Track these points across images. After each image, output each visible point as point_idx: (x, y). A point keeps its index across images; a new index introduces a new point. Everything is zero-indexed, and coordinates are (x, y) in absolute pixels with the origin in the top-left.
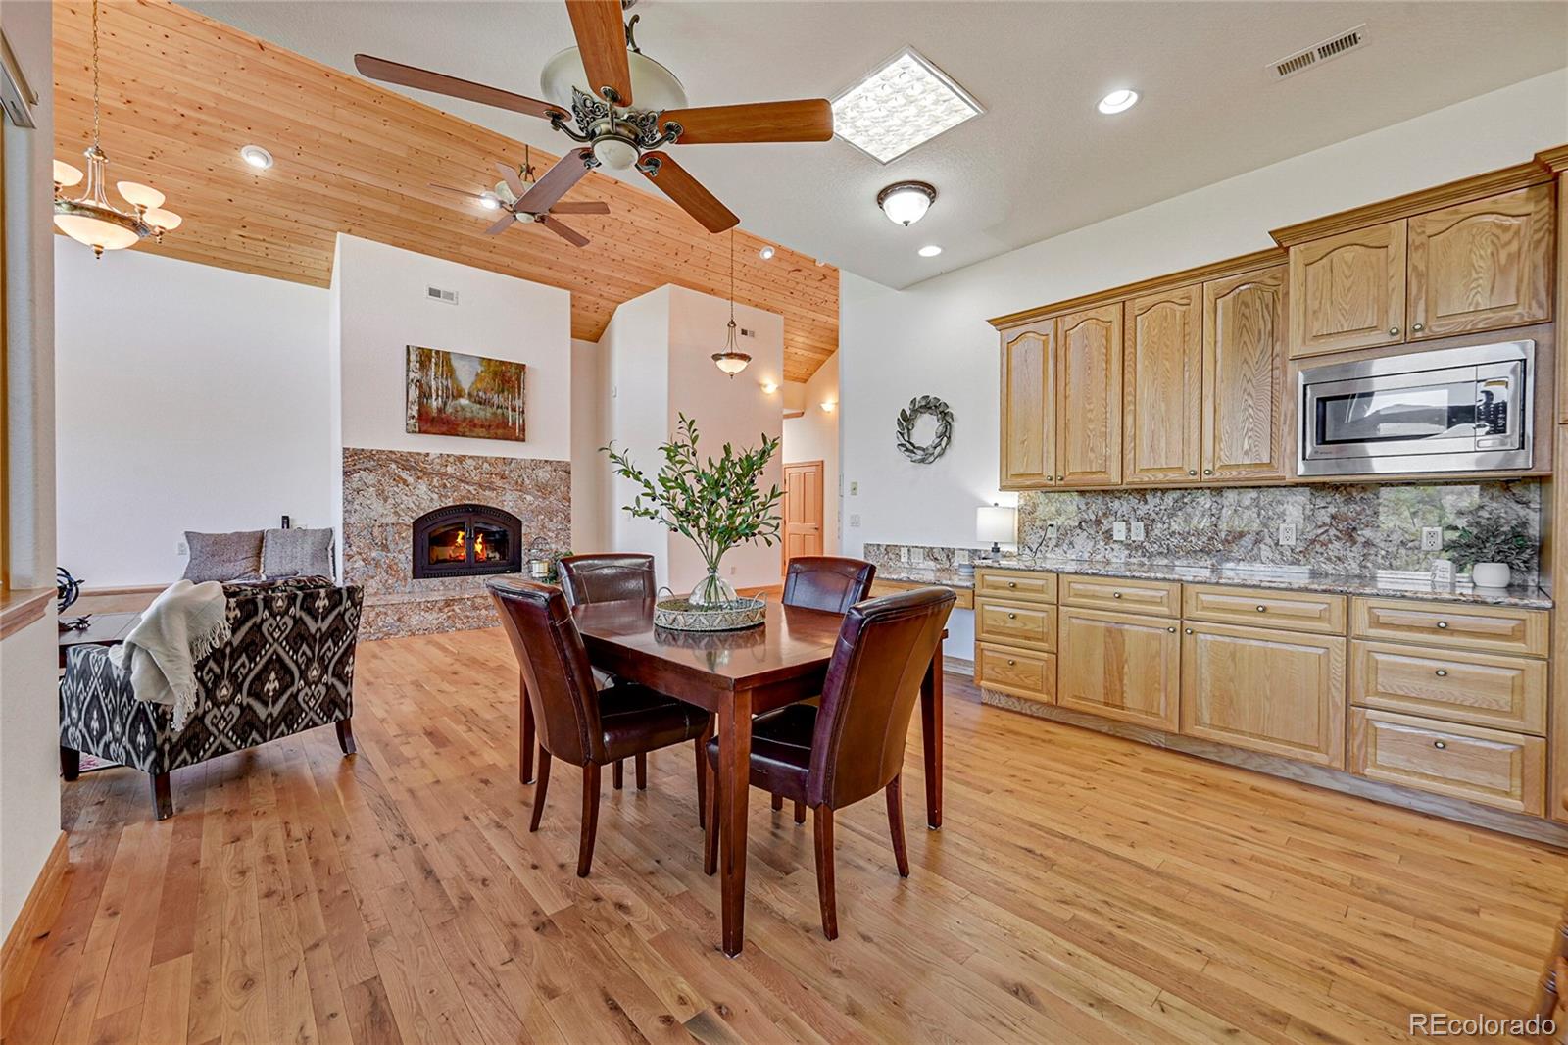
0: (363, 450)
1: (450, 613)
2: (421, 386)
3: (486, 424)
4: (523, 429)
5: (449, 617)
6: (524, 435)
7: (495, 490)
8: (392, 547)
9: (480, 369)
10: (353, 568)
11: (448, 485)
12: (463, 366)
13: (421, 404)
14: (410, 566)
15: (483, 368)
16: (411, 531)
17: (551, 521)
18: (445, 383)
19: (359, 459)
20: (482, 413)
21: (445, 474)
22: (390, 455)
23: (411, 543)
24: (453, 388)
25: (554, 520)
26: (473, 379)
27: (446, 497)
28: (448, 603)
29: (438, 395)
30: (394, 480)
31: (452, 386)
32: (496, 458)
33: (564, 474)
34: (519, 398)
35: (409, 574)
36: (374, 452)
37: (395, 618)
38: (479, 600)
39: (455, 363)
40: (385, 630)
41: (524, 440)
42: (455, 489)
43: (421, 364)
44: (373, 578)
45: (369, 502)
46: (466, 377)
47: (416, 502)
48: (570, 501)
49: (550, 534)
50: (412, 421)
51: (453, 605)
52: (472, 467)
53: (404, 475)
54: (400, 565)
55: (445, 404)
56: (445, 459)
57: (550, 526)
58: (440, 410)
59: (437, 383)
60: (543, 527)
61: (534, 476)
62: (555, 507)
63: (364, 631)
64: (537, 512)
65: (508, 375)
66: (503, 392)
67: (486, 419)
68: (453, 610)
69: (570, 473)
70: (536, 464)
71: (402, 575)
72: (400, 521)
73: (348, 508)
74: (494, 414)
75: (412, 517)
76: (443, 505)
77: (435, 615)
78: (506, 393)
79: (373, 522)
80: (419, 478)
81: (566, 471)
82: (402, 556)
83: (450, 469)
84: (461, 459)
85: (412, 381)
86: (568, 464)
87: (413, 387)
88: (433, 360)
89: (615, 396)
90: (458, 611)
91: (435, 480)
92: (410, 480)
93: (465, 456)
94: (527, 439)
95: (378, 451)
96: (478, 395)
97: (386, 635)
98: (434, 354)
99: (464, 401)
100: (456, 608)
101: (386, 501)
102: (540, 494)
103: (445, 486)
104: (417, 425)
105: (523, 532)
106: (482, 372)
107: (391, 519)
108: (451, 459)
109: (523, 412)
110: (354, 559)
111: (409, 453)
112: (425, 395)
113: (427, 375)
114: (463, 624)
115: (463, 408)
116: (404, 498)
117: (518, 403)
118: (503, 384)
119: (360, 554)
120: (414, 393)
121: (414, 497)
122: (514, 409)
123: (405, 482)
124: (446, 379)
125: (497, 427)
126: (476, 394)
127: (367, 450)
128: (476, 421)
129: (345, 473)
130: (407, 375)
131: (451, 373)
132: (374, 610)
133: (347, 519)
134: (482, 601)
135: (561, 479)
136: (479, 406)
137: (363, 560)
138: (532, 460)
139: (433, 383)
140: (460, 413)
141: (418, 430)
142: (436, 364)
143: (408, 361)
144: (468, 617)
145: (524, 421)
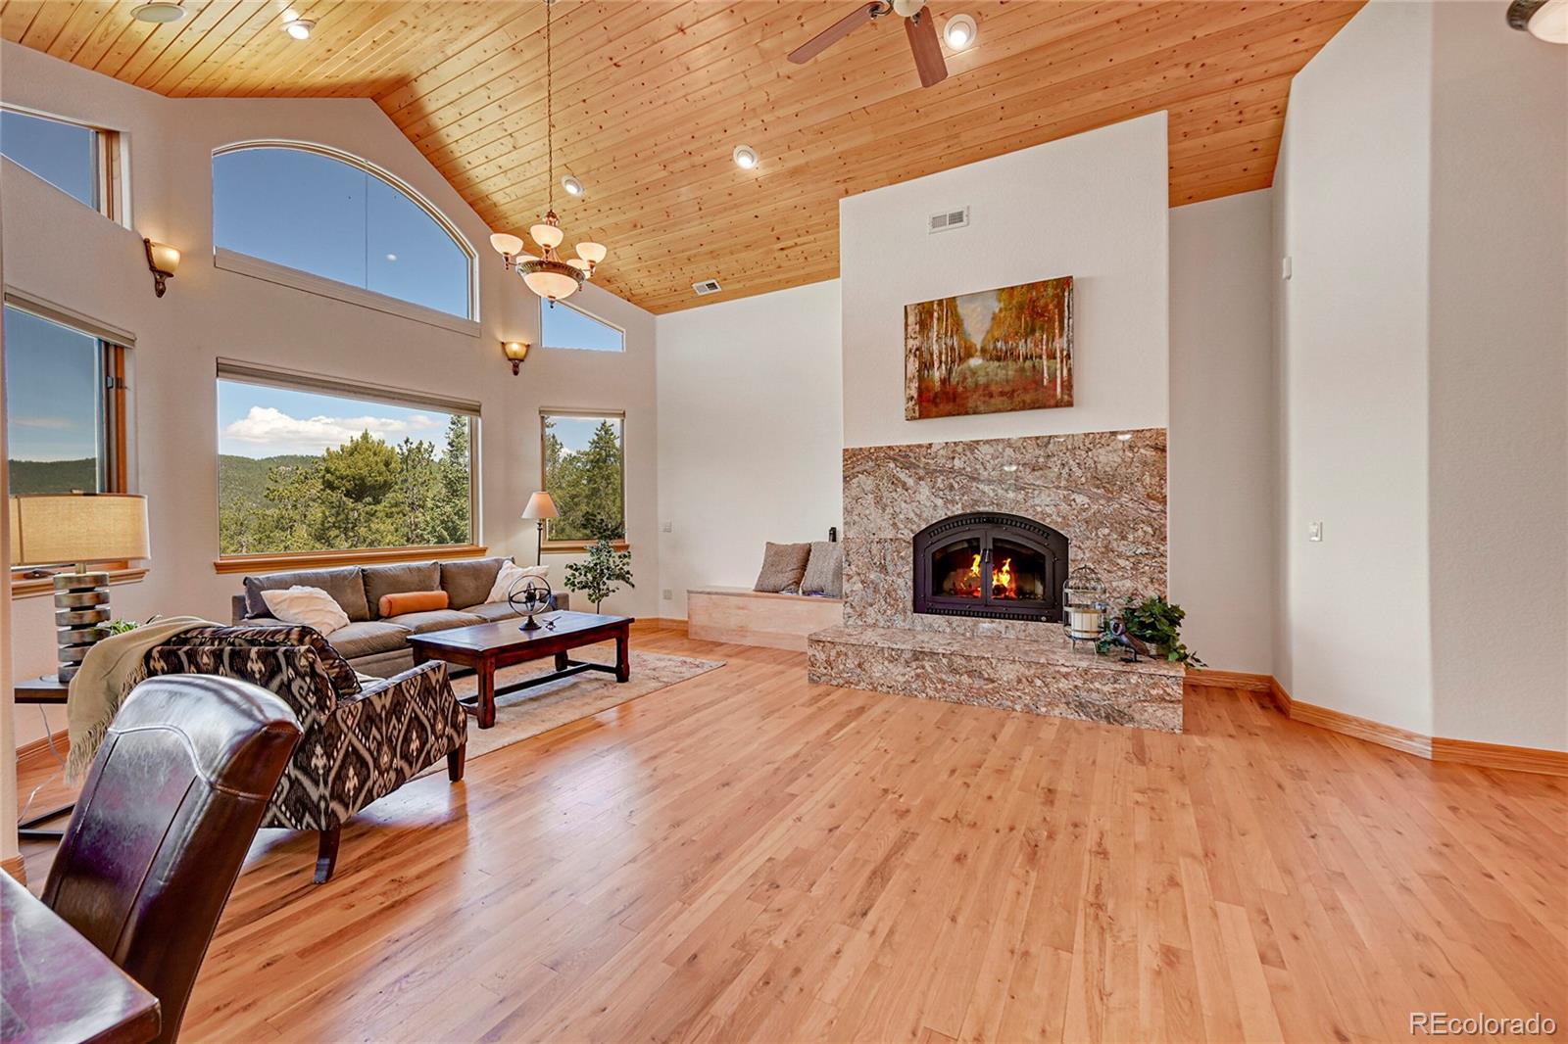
0: (861, 449)
1: (919, 671)
2: (921, 355)
3: (1008, 389)
4: (1068, 386)
5: (918, 676)
6: (1070, 396)
7: (1023, 489)
8: (890, 568)
9: (996, 306)
10: (852, 591)
11: (956, 486)
12: (973, 311)
13: (921, 379)
14: (909, 596)
15: (1002, 305)
16: (911, 549)
17: (1124, 538)
18: (949, 343)
19: (858, 460)
20: (1002, 374)
21: (952, 470)
22: (888, 452)
23: (912, 565)
24: (959, 348)
25: (1131, 537)
26: (987, 324)
27: (953, 502)
28: (918, 655)
29: (941, 362)
30: (893, 483)
31: (959, 344)
32: (1025, 439)
33: (1150, 453)
34: (1061, 335)
35: (910, 605)
36: (872, 451)
37: (856, 663)
38: (959, 660)
39: (963, 310)
40: (845, 675)
41: (1070, 404)
42: (964, 490)
43: (920, 326)
44: (872, 606)
45: (868, 512)
46: (977, 327)
47: (916, 510)
48: (1163, 501)
49: (1122, 562)
50: (911, 403)
51: (923, 659)
52: (989, 457)
53: (903, 475)
54: (899, 592)
55: (950, 371)
56: (953, 448)
57: (1122, 547)
58: (943, 382)
59: (940, 346)
60: (1108, 549)
61: (1090, 462)
62: (1132, 515)
63: (825, 671)
64: (1093, 523)
65: (1042, 302)
66: (1033, 331)
67: (1007, 381)
68: (923, 667)
69: (1164, 450)
70: (1094, 440)
71: (901, 606)
72: (900, 536)
73: (848, 519)
74: (1022, 370)
75: (912, 531)
76: (950, 514)
77: (901, 669)
78: (1037, 334)
79: (872, 536)
80: (921, 479)
81: (1156, 448)
82: (900, 581)
83: (958, 463)
84: (972, 446)
85: (910, 351)
86: (1161, 433)
87: (912, 358)
88: (936, 314)
89: (1289, 278)
90: (930, 670)
91: (939, 480)
92: (910, 482)
93: (977, 442)
94: (1075, 401)
95: (876, 449)
96: (995, 347)
97: (847, 683)
98: (935, 306)
99: (975, 362)
100: (927, 665)
101: (884, 510)
102: (1101, 491)
103: (951, 488)
104: (917, 408)
105: (1071, 556)
106: (1001, 310)
107: (889, 534)
108: (959, 449)
109: (1068, 356)
110: (853, 580)
111: (909, 446)
112: (925, 366)
113: (928, 338)
114: (936, 689)
115: (974, 373)
116: (903, 505)
117: (1060, 344)
118: (1033, 320)
119: (859, 574)
120: (914, 365)
121: (915, 504)
122: (1052, 356)
123: (904, 485)
124: (952, 336)
125: (1025, 390)
126: (992, 348)
127: (865, 449)
128: (993, 388)
129: (845, 478)
130: (906, 345)
131: (957, 325)
132: (834, 648)
133: (848, 534)
134: (964, 662)
135: (1145, 464)
136: (996, 364)
137: (863, 582)
138: (1087, 435)
139: (935, 347)
140: (970, 380)
141: (917, 415)
142: (938, 319)
143: (906, 325)
144: (943, 682)
145: (1069, 370)
